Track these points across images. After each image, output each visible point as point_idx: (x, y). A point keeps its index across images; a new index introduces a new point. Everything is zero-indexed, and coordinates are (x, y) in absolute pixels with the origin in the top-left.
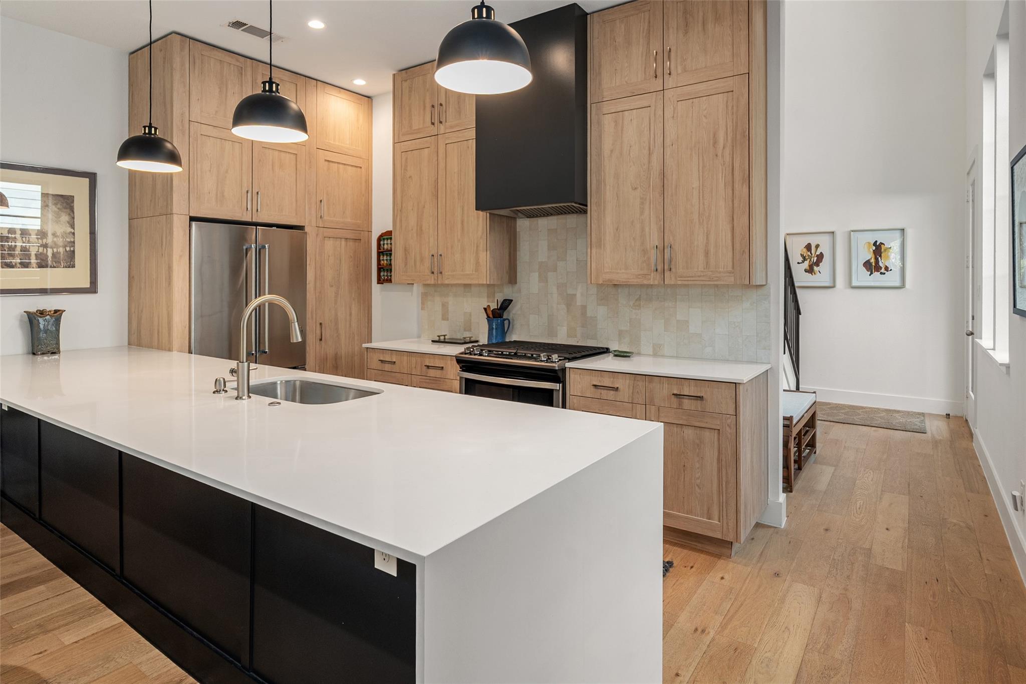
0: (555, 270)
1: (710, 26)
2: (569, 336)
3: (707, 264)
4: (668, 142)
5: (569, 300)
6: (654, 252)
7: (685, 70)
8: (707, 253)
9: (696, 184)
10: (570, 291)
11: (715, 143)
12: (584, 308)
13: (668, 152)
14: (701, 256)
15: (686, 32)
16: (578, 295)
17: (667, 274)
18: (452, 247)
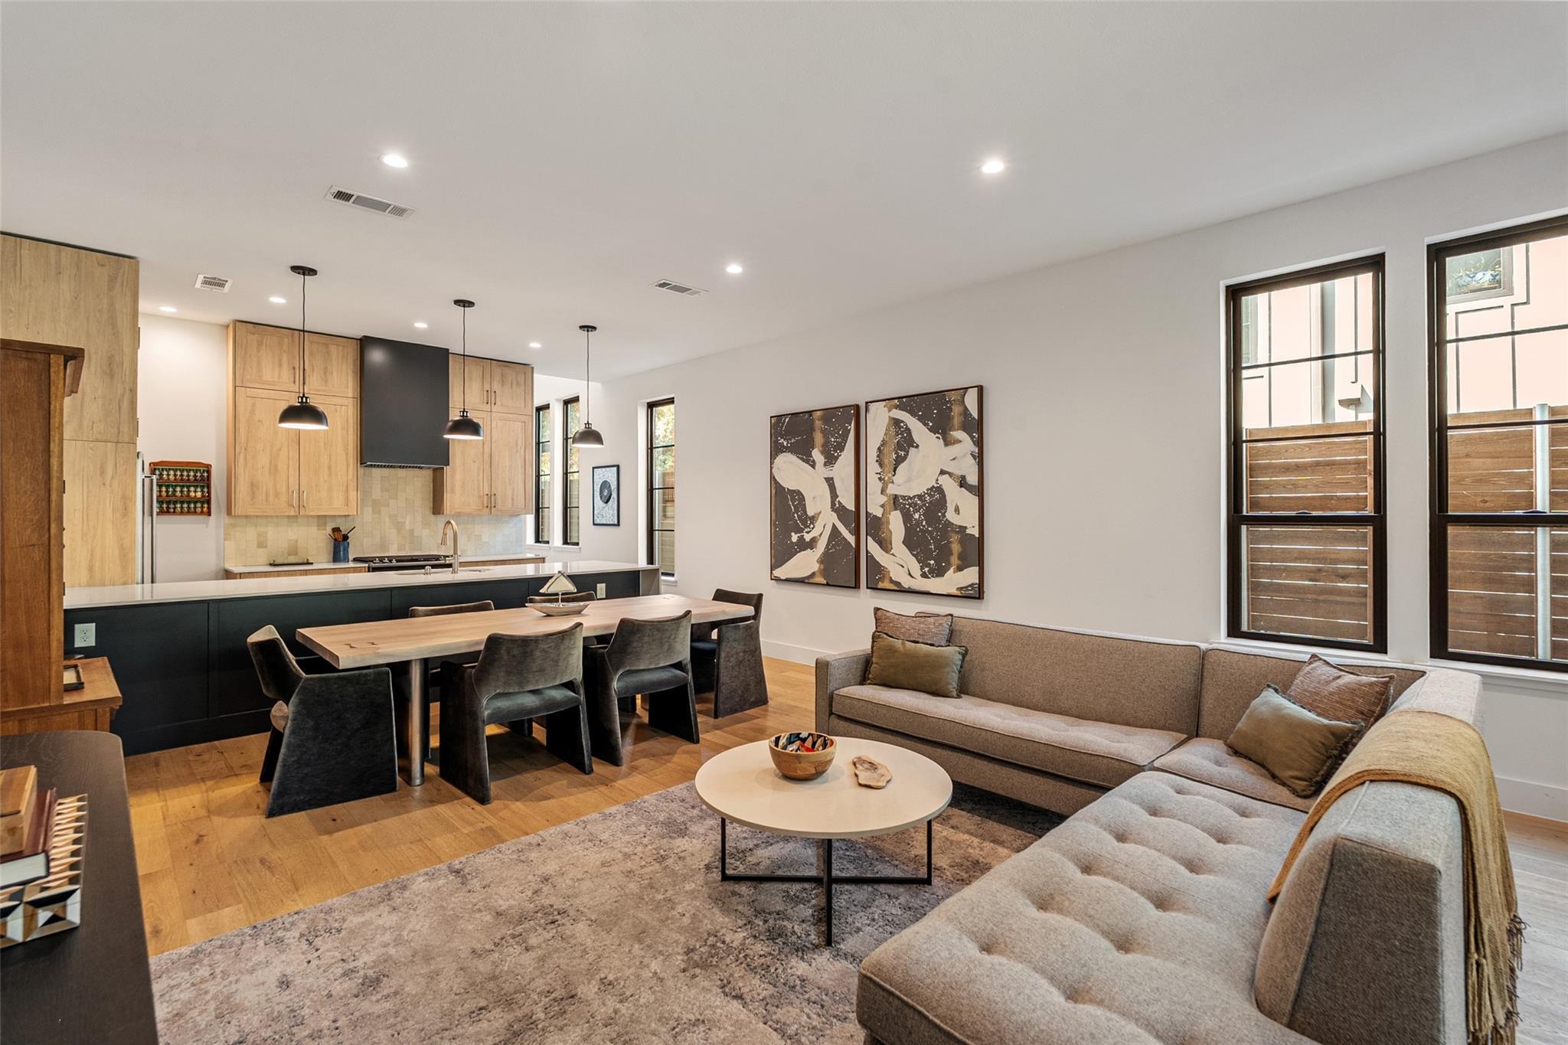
0: (388, 505)
1: (514, 386)
2: (399, 550)
3: (513, 505)
4: (493, 440)
5: (399, 526)
6: (486, 497)
7: (502, 405)
8: (513, 500)
9: (507, 464)
10: (400, 520)
11: (517, 445)
12: (412, 531)
13: (494, 445)
14: (510, 501)
15: (503, 385)
16: (407, 522)
17: (493, 509)
18: (317, 486)
